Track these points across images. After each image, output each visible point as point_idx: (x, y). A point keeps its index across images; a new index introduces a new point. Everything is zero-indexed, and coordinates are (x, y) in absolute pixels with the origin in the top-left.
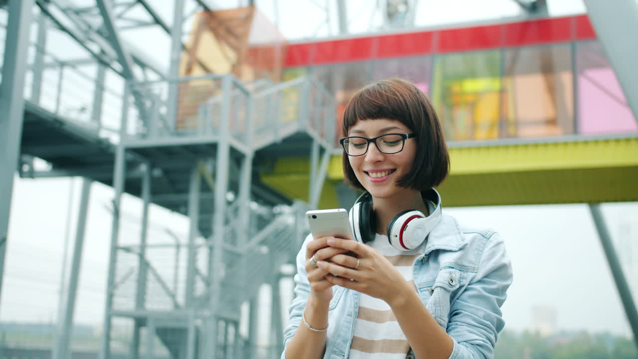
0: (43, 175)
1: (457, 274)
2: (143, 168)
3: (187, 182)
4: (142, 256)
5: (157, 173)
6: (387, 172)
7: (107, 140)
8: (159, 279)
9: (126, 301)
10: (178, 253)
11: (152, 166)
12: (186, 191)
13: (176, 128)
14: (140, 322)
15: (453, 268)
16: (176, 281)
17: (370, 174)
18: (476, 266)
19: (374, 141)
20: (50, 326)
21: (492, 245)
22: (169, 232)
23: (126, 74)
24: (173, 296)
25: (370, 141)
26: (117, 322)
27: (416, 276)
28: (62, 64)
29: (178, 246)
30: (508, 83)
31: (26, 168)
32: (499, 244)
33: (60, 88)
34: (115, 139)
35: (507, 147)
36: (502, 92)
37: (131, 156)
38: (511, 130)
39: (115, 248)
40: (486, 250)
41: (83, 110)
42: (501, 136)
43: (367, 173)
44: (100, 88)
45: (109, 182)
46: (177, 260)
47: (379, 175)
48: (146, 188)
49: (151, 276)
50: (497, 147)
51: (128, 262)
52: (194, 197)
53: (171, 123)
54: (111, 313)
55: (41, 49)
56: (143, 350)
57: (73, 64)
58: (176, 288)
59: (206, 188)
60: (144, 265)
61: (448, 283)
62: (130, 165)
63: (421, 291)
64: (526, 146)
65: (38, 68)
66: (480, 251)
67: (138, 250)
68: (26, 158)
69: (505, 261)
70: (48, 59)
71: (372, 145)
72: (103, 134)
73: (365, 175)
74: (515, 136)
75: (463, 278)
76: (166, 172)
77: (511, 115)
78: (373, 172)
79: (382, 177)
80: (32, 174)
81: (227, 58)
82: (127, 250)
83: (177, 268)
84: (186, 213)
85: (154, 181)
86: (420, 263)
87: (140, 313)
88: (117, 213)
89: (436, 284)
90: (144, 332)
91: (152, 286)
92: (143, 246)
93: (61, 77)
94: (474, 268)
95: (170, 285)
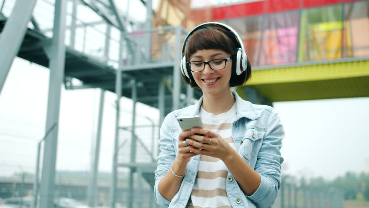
0: (78, 88)
1: (256, 132)
2: (132, 82)
3: (157, 89)
4: (133, 132)
5: (140, 84)
6: (215, 79)
7: (112, 67)
8: (143, 145)
9: (124, 157)
10: (153, 130)
11: (137, 81)
12: (156, 94)
13: (151, 58)
14: (133, 170)
15: (254, 129)
16: (153, 146)
17: (206, 81)
18: (266, 128)
19: (208, 63)
20: (86, 173)
21: (273, 115)
22: (148, 118)
23: (121, 28)
24: (151, 154)
25: (205, 63)
26: (120, 170)
27: (233, 133)
28: (86, 25)
29: (153, 126)
30: (347, 24)
31: (68, 84)
32: (276, 115)
33: (85, 39)
34: (116, 66)
35: (346, 63)
36: (343, 30)
37: (125, 76)
38: (349, 53)
39: (118, 128)
40: (270, 118)
41: (100, 50)
42: (342, 57)
43: (203, 80)
44: (108, 37)
45: (113, 90)
46: (153, 134)
47: (211, 81)
48: (134, 93)
49: (138, 144)
50: (340, 63)
51: (125, 136)
52: (161, 98)
53: (147, 56)
54: (116, 165)
55: (74, 17)
56: (135, 185)
57: (92, 25)
58: (153, 150)
59: (168, 92)
60: (135, 138)
61: (252, 137)
62: (125, 81)
63: (236, 142)
64: (358, 62)
65: (73, 28)
66: (267, 119)
67: (130, 129)
68: (68, 78)
69: (280, 123)
70: (78, 22)
71: (207, 66)
72: (110, 64)
73: (203, 82)
74: (352, 56)
75: (260, 135)
76: (145, 84)
77: (349, 43)
78: (207, 79)
79: (213, 82)
80: (72, 88)
81: (178, 17)
82: (125, 129)
83: (153, 139)
84: (157, 107)
85: (138, 90)
86: (235, 126)
87: (133, 165)
88: (118, 108)
89: (245, 138)
90: (136, 175)
91: (139, 149)
92: (134, 127)
93: (85, 32)
94: (265, 129)
95: (150, 149)
